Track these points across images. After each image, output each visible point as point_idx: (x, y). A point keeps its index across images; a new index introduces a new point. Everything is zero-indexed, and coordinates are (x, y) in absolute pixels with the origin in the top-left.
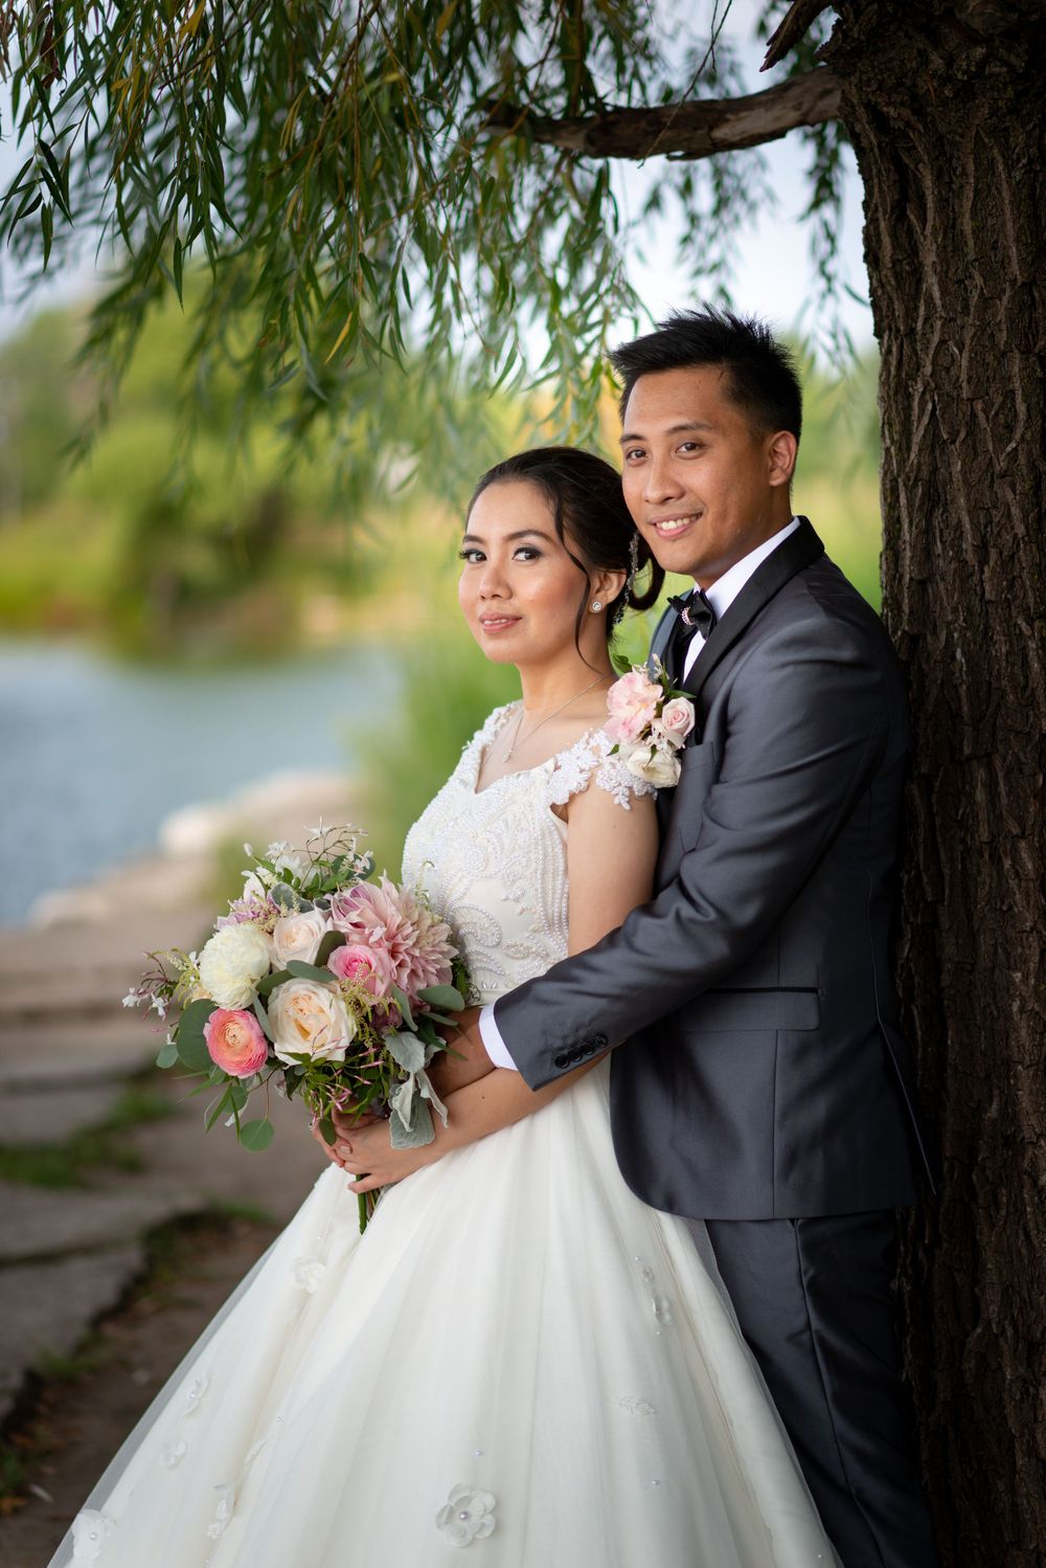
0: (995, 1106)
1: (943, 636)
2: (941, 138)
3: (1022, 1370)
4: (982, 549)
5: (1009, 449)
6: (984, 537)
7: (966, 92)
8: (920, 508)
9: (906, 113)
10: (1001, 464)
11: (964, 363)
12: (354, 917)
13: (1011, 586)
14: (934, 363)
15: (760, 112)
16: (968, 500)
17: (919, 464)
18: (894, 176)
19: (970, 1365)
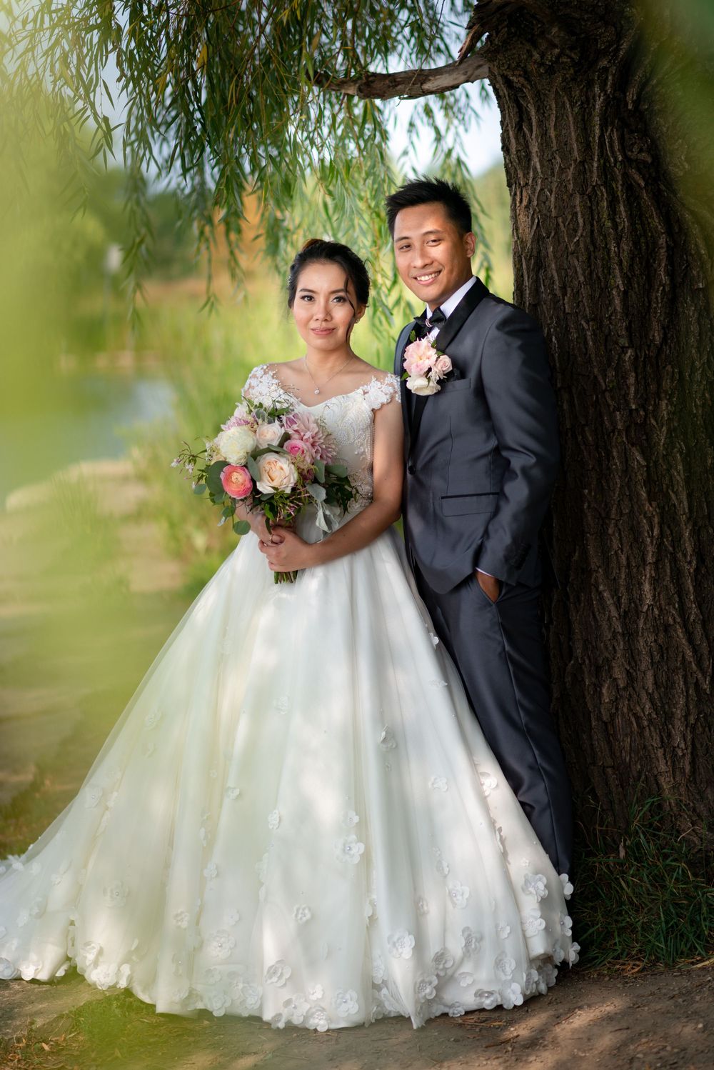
0: (577, 554)
2: (538, 92)
3: (594, 680)
4: (564, 289)
5: (575, 240)
6: (564, 283)
7: (551, 71)
8: (533, 270)
9: (522, 79)
10: (572, 248)
11: (553, 199)
12: (295, 427)
13: (578, 306)
14: (538, 200)
16: (556, 265)
17: (532, 248)
18: (516, 110)
19: (568, 679)
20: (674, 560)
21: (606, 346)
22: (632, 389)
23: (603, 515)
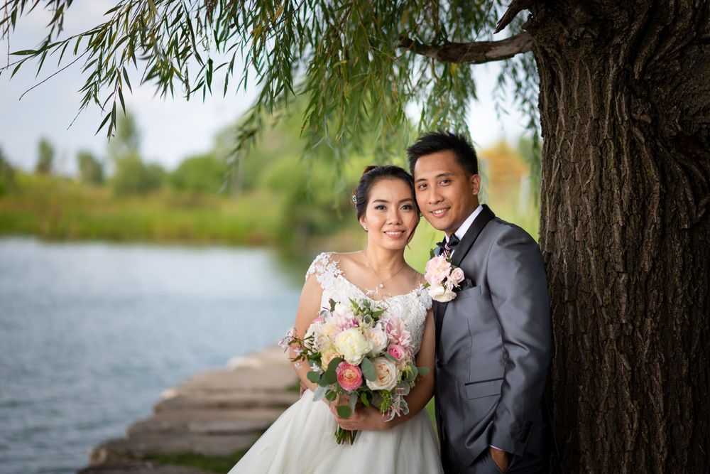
0: (570, 438)
1: (559, 254)
2: (567, 62)
4: (576, 220)
5: (587, 182)
6: (576, 216)
7: (576, 44)
8: (554, 204)
9: (554, 51)
10: (584, 189)
11: (572, 148)
13: (586, 236)
14: (561, 148)
15: (504, 47)
16: (571, 201)
17: (554, 187)
18: (550, 75)
20: (649, 450)
21: (605, 270)
22: (624, 307)
23: (594, 408)
